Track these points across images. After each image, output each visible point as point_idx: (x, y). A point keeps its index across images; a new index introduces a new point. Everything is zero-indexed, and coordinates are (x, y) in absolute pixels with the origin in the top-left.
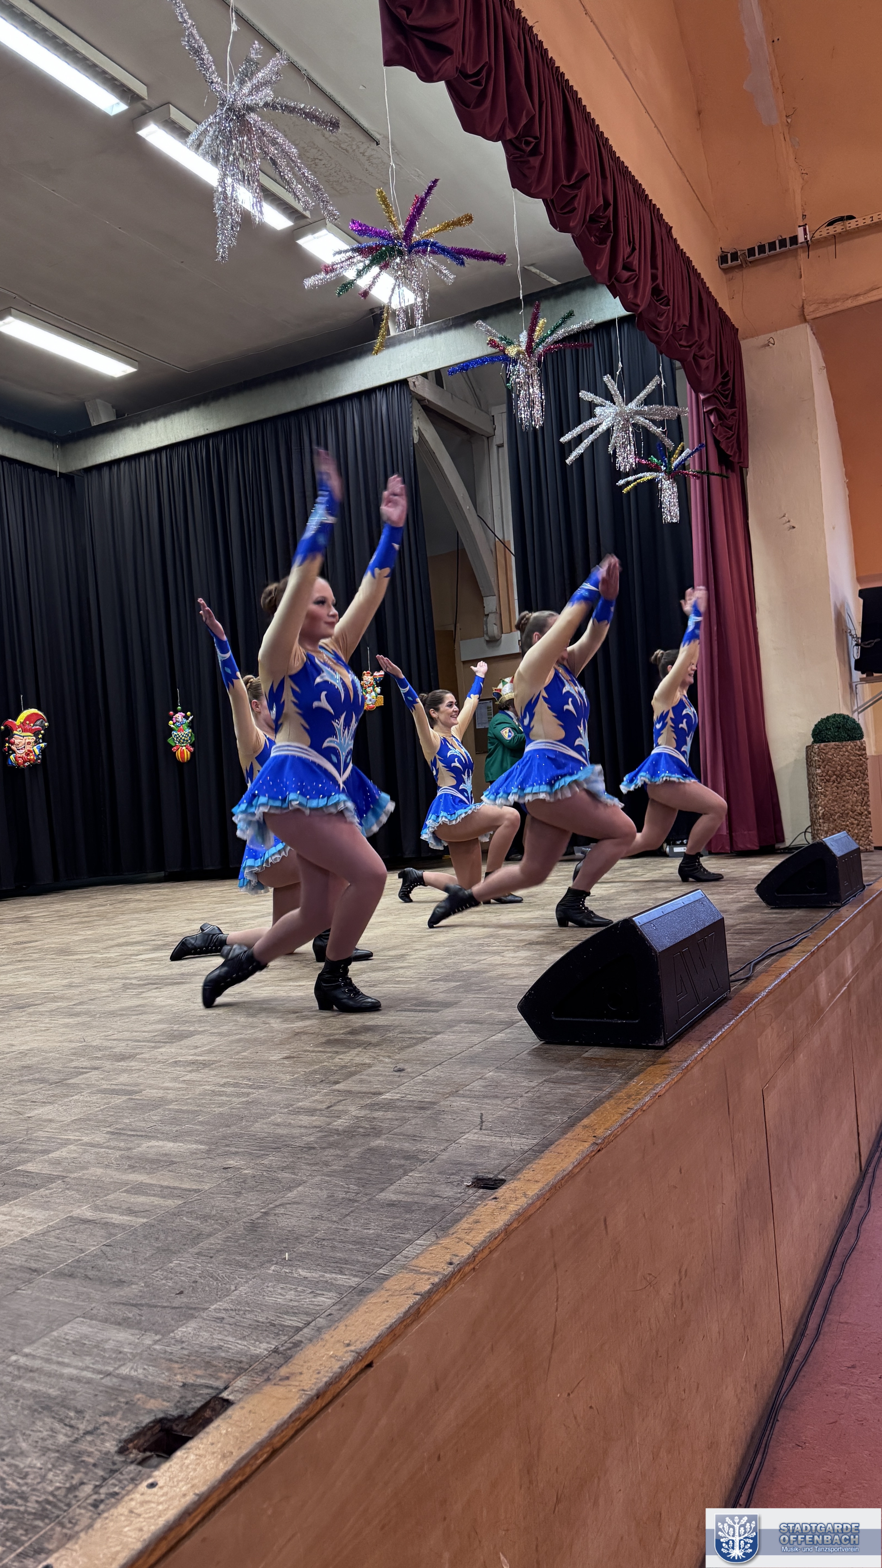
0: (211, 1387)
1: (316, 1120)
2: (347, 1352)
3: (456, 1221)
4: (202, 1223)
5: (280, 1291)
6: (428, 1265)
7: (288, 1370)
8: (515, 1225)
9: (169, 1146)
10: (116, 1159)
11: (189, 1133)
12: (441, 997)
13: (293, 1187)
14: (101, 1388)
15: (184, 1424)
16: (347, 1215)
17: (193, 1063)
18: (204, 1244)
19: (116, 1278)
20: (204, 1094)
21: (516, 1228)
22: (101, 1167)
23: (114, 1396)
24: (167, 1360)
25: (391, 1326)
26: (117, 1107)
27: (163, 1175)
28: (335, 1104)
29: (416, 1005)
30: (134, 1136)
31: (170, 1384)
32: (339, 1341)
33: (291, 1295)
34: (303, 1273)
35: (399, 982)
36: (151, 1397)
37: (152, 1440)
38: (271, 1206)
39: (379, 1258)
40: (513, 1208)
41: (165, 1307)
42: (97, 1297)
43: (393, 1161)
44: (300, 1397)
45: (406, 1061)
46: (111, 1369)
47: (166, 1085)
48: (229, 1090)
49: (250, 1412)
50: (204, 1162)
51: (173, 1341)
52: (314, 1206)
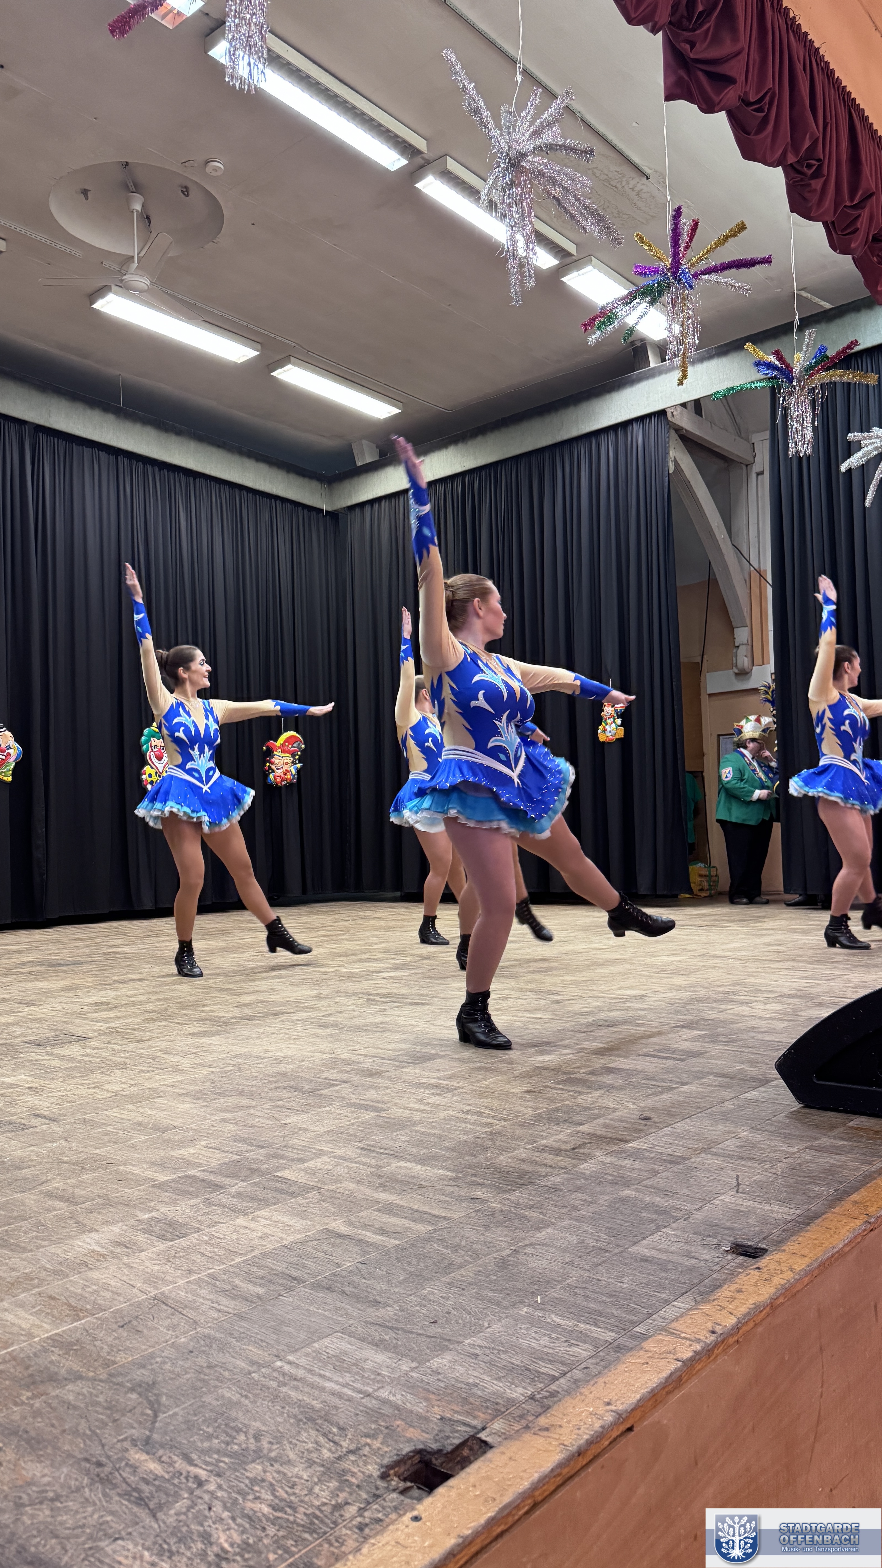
0: (469, 1426)
1: (561, 1160)
2: (607, 1411)
3: (717, 1287)
4: (452, 1252)
5: (533, 1335)
6: (688, 1330)
7: (547, 1421)
8: (781, 1300)
9: (417, 1168)
10: (367, 1176)
11: (436, 1158)
12: (686, 1046)
13: (542, 1228)
14: (361, 1408)
15: (442, 1459)
16: (600, 1264)
17: (436, 1086)
18: (456, 1275)
19: (371, 1298)
20: (449, 1119)
21: (782, 1304)
22: (353, 1182)
23: (374, 1419)
24: (425, 1389)
25: (652, 1390)
26: (366, 1123)
27: (412, 1197)
28: (580, 1147)
29: (659, 1051)
30: (383, 1154)
31: (429, 1415)
32: (599, 1398)
33: (545, 1341)
34: (557, 1320)
35: (638, 1025)
36: (411, 1426)
37: (412, 1469)
38: (520, 1244)
39: (634, 1315)
40: (778, 1281)
41: (420, 1334)
42: (355, 1314)
43: (644, 1214)
44: (561, 1452)
45: (652, 1109)
46: (371, 1390)
47: (411, 1105)
48: (472, 1118)
49: (510, 1458)
50: (451, 1189)
51: (429, 1371)
52: (565, 1251)
